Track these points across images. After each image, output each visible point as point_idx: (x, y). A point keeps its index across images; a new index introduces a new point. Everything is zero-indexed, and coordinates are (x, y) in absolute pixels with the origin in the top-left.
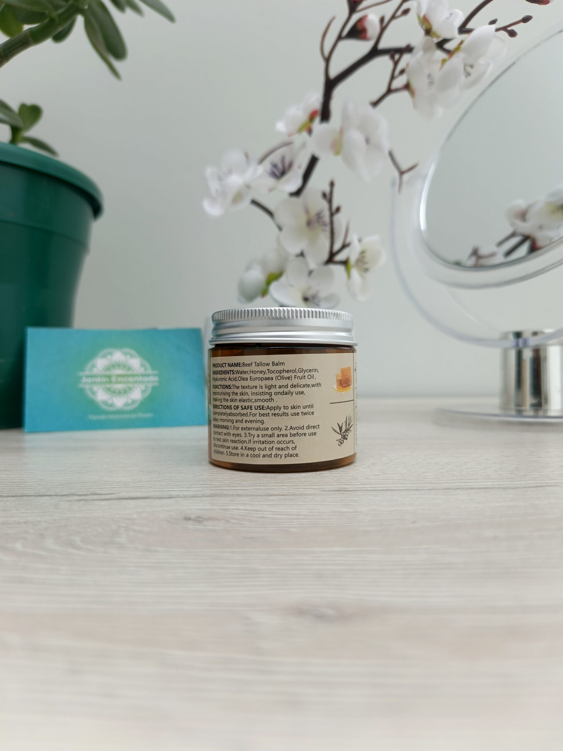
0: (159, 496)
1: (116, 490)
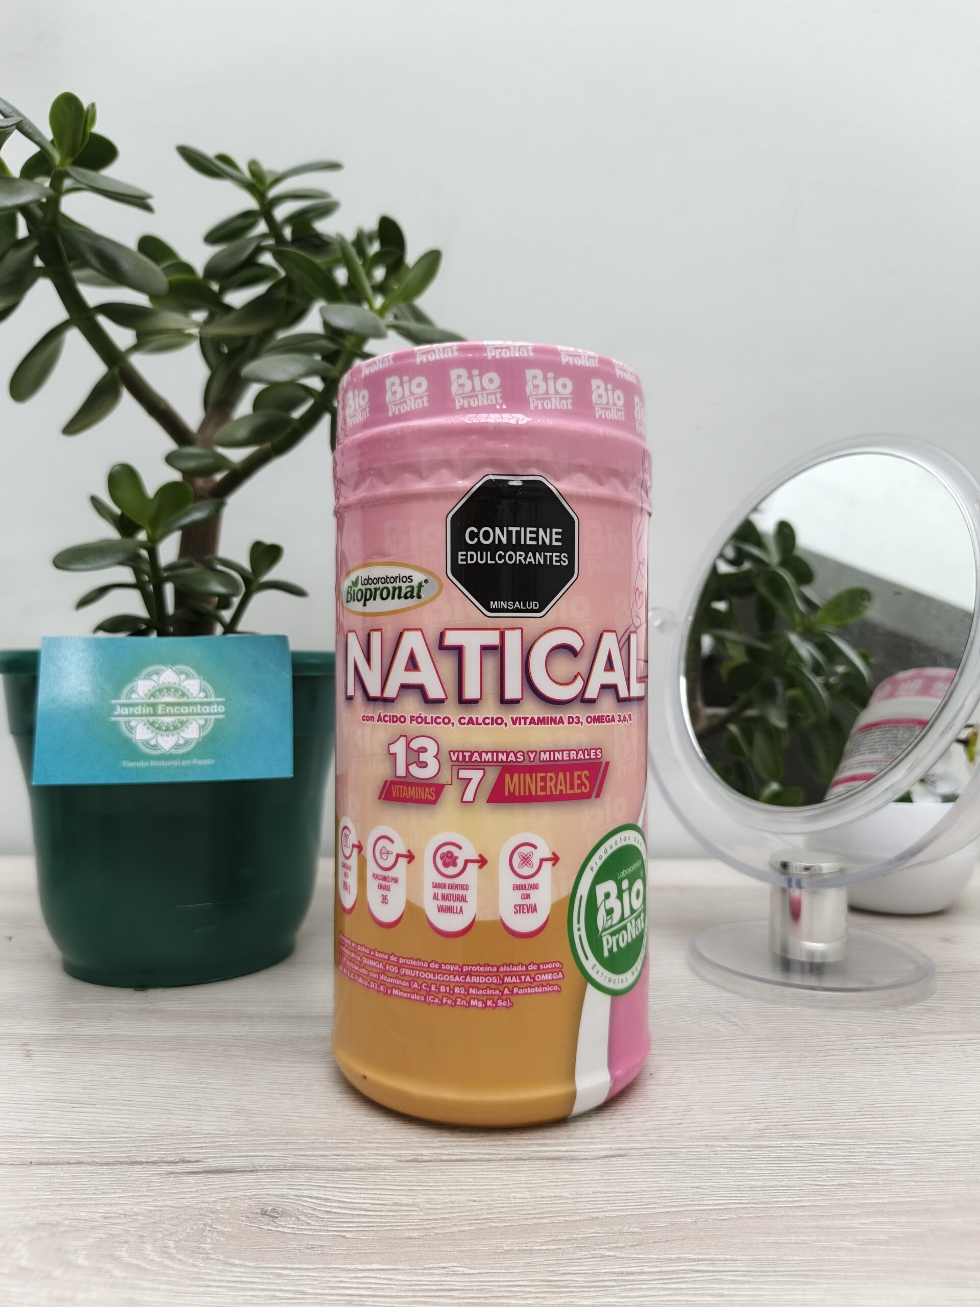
0: (244, 1167)
1: (204, 1153)
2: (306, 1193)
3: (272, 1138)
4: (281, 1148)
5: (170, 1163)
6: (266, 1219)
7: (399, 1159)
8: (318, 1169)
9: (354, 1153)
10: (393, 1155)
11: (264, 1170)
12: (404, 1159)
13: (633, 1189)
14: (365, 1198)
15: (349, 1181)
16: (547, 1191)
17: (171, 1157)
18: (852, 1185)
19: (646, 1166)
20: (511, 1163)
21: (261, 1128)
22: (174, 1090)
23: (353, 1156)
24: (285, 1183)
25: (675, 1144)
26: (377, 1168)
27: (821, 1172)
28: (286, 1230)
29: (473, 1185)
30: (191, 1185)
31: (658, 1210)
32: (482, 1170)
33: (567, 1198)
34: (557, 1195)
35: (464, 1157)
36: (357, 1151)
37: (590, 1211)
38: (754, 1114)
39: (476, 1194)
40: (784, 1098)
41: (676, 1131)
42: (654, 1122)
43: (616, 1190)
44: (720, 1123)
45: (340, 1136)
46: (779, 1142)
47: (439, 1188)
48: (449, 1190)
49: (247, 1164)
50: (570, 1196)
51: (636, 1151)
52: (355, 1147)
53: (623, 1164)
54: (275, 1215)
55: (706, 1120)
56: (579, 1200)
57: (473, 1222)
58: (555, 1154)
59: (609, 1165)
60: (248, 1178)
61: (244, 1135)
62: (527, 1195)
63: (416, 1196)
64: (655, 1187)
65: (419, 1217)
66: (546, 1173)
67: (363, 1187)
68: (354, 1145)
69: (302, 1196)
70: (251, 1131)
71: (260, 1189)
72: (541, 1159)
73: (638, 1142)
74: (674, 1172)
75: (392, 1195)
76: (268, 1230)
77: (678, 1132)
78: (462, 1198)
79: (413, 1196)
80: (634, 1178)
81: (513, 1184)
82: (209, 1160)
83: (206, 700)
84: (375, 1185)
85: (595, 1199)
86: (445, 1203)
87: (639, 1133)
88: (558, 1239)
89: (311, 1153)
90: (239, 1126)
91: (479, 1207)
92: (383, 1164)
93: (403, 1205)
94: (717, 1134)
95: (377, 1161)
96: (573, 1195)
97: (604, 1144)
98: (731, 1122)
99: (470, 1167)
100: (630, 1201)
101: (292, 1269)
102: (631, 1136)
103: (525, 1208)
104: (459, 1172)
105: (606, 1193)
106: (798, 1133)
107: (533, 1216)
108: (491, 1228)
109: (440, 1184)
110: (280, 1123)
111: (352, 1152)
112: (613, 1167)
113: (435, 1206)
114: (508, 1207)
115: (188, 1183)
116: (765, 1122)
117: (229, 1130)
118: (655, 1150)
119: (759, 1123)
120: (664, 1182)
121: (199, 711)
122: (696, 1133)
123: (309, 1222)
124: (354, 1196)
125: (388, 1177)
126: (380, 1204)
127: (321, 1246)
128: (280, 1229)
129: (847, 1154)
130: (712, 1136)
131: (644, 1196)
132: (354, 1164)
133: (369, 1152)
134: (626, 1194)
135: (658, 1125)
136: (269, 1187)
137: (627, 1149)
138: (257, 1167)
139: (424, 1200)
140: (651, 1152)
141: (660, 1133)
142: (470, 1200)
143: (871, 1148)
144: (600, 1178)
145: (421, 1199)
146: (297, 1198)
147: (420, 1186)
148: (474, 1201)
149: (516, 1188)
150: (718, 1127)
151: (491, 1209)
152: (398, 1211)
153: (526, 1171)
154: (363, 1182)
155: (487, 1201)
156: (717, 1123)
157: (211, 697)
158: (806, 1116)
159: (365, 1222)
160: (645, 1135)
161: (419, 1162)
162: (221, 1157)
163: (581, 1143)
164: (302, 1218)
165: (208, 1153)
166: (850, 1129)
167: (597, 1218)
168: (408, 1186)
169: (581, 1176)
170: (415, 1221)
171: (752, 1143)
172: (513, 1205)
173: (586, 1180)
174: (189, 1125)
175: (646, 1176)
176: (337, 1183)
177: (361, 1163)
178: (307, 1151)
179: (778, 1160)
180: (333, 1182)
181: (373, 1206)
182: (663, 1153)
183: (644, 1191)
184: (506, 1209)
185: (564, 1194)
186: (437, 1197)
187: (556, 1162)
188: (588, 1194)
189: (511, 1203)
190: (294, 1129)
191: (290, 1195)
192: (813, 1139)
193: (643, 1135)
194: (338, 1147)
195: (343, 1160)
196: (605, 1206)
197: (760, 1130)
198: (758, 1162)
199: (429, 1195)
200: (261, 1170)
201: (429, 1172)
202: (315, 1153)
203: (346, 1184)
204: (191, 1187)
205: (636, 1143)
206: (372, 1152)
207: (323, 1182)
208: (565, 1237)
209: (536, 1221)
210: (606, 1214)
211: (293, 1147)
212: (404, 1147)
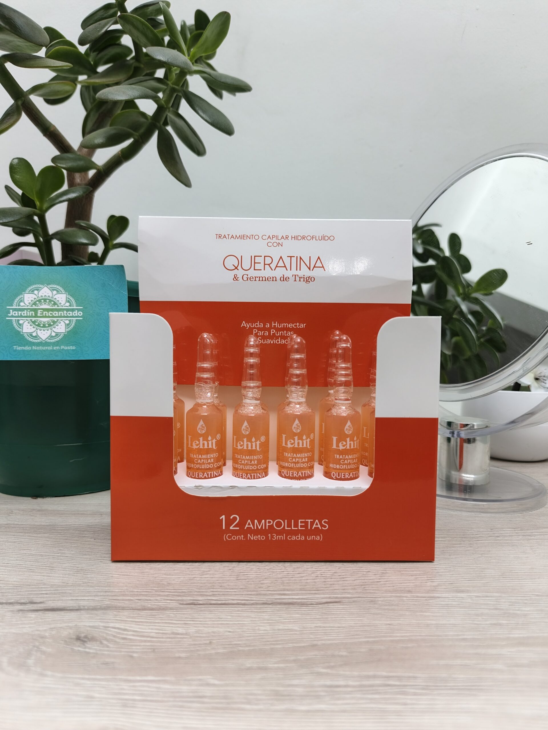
0: (72, 607)
1: (47, 597)
2: (111, 625)
3: (96, 588)
4: (101, 594)
5: (22, 604)
6: (78, 643)
7: (181, 602)
8: (123, 609)
9: (151, 598)
10: (178, 600)
11: (85, 609)
12: (185, 603)
13: (344, 625)
14: (152, 629)
15: (144, 617)
16: (282, 625)
17: (24, 600)
18: (500, 625)
19: (354, 609)
20: (259, 606)
21: (91, 581)
22: (38, 557)
23: (150, 600)
24: (98, 618)
25: (374, 595)
26: (165, 609)
27: (477, 615)
28: (91, 651)
29: (231, 621)
30: (32, 619)
31: (361, 640)
32: (238, 611)
33: (296, 631)
34: (289, 628)
35: (227, 602)
36: (153, 597)
37: (312, 639)
38: (429, 576)
39: (231, 627)
40: (450, 566)
41: (376, 586)
42: (360, 581)
43: (331, 625)
44: (406, 582)
45: (144, 587)
46: (447, 595)
47: (206, 623)
48: (213, 624)
49: (75, 605)
50: (299, 629)
51: (348, 599)
52: (152, 595)
53: (338, 607)
54: (86, 640)
55: (396, 580)
56: (305, 632)
57: (226, 646)
58: (290, 601)
59: (328, 609)
60: (73, 615)
61: (78, 586)
62: (268, 628)
63: (189, 627)
64: (359, 623)
65: (189, 643)
66: (282, 613)
67: (152, 621)
68: (152, 593)
69: (108, 627)
70: (84, 583)
71: (80, 622)
72: (280, 604)
73: (349, 593)
74: (374, 614)
75: (172, 627)
76: (79, 650)
77: (377, 587)
78: (221, 630)
79: (187, 627)
80: (345, 617)
81: (258, 621)
82: (50, 602)
83: (70, 308)
84: (161, 620)
85: (316, 631)
86: (209, 633)
87: (350, 587)
88: (287, 659)
89: (121, 598)
90: (77, 580)
91: (233, 636)
92: (169, 606)
93: (178, 634)
94: (403, 589)
95: (166, 604)
96: (301, 628)
97: (325, 594)
98: (413, 581)
99: (230, 609)
100: (341, 633)
101: (89, 679)
102: (344, 589)
103: (266, 637)
104: (222, 612)
105: (324, 627)
106: (460, 589)
107: (271, 643)
108: (239, 651)
109: (208, 620)
110: (104, 578)
111: (149, 598)
112: (330, 610)
113: (202, 635)
114: (254, 636)
115: (30, 617)
116: (437, 581)
117: (69, 582)
118: (360, 599)
119: (433, 582)
120: (366, 620)
121: (65, 315)
122: (389, 588)
123: (109, 645)
124: (145, 627)
125: (172, 615)
126: (163, 633)
127: (113, 663)
128: (87, 650)
129: (495, 603)
130: (400, 590)
131: (351, 630)
132: (149, 606)
133: (162, 598)
134: (338, 628)
135: (363, 582)
136: (87, 620)
137: (341, 598)
138: (82, 607)
139: (193, 631)
140: (357, 600)
141: (364, 588)
142: (226, 631)
143: (512, 599)
144: (321, 617)
145: (192, 630)
146: (105, 628)
147: (193, 621)
148: (230, 632)
149: (261, 623)
150: (404, 584)
151: (241, 637)
152: (174, 638)
153: (269, 611)
154: (153, 617)
155: (238, 632)
156: (404, 582)
157: (73, 306)
158: (466, 577)
159: (149, 646)
160: (354, 589)
161: (195, 605)
162: (58, 600)
163: (309, 593)
164: (105, 642)
165: (50, 597)
166: (496, 587)
167: (315, 645)
168: (185, 620)
169: (308, 616)
170: (185, 645)
171: (428, 595)
172: (257, 635)
173: (310, 619)
174: (41, 579)
175: (354, 616)
176: (135, 618)
177: (154, 605)
178: (119, 597)
179: (446, 607)
180: (133, 618)
181: (157, 634)
182: (366, 601)
183: (351, 626)
184: (252, 638)
185: (294, 628)
186: (203, 628)
187: (291, 606)
188: (311, 628)
189: (256, 633)
190: (113, 583)
191: (100, 626)
192: (471, 593)
193: (352, 589)
194: (140, 595)
195: (143, 603)
196: (323, 636)
197: (434, 586)
198: (433, 608)
199: (199, 627)
200: (84, 609)
201: (201, 612)
202: (124, 598)
203: (140, 619)
204: (31, 620)
205: (347, 594)
206: (163, 598)
207: (124, 617)
208: (292, 658)
209: (272, 646)
210: (323, 642)
211: (109, 594)
212: (187, 595)
